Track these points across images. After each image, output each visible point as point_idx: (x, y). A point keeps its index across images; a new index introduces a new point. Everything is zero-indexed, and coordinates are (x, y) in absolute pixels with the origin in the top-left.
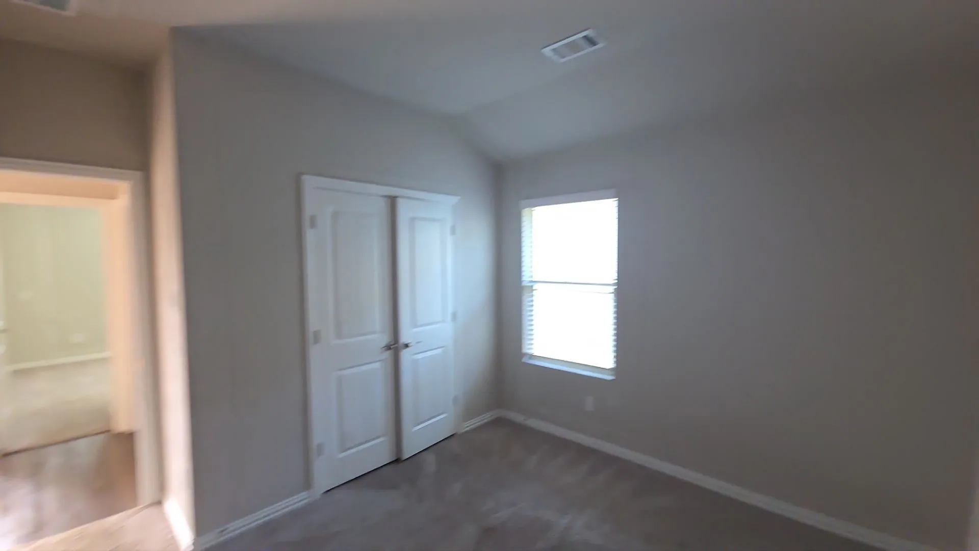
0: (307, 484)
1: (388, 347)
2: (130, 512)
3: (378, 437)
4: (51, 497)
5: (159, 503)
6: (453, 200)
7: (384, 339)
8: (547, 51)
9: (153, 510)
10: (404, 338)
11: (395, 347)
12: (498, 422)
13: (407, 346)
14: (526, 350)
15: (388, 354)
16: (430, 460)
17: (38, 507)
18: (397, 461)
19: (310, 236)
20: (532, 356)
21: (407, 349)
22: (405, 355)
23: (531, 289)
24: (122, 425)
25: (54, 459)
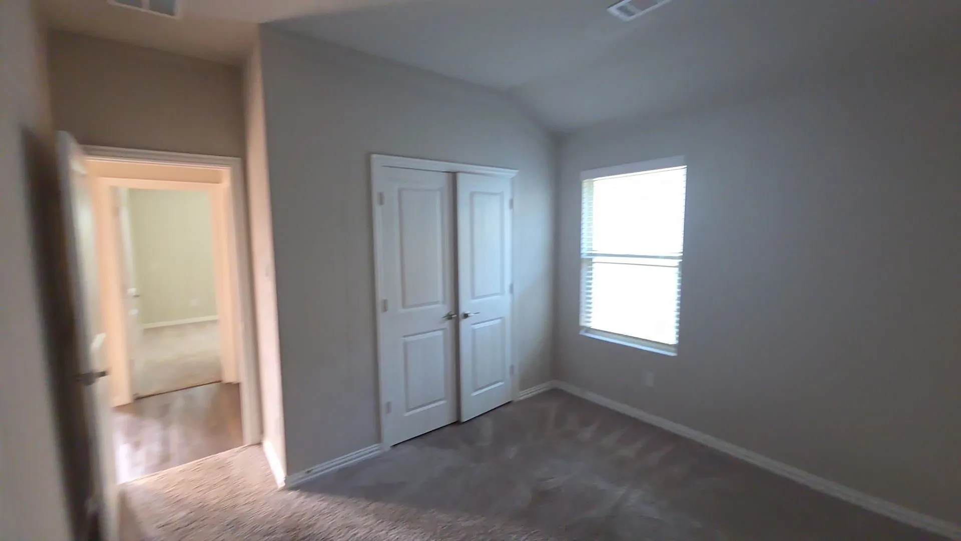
0: (378, 439)
1: (449, 317)
2: (236, 449)
3: (440, 400)
4: (175, 434)
5: (260, 444)
6: (512, 173)
7: (444, 309)
8: (613, 10)
9: (255, 449)
10: (463, 309)
11: (455, 317)
12: (554, 393)
13: (466, 316)
14: (583, 323)
15: (448, 324)
16: (488, 422)
17: (165, 442)
18: (457, 423)
19: (379, 212)
20: (589, 330)
21: (468, 319)
22: (464, 324)
23: (590, 262)
24: (229, 377)
25: (178, 402)
